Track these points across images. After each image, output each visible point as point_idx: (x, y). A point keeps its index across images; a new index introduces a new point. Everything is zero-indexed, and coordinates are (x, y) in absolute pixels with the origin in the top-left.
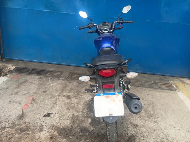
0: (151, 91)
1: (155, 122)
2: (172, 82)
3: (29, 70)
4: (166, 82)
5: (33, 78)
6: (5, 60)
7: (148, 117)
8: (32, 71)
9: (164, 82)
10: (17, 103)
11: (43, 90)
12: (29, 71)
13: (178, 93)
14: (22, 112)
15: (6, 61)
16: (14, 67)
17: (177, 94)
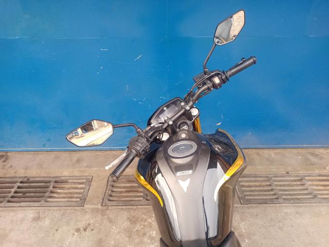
3: (12, 188)
4: (321, 172)
5: (22, 220)
8: (19, 187)
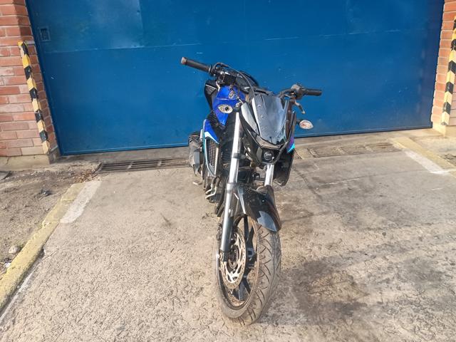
0: (360, 158)
1: (381, 196)
2: (392, 139)
4: (382, 142)
5: (147, 174)
6: (69, 157)
7: (366, 191)
8: (134, 164)
9: (379, 142)
10: (145, 210)
11: (177, 187)
12: (130, 167)
13: (407, 153)
14: (166, 220)
15: (71, 158)
16: (95, 166)
17: (405, 154)
